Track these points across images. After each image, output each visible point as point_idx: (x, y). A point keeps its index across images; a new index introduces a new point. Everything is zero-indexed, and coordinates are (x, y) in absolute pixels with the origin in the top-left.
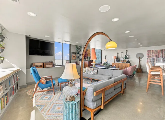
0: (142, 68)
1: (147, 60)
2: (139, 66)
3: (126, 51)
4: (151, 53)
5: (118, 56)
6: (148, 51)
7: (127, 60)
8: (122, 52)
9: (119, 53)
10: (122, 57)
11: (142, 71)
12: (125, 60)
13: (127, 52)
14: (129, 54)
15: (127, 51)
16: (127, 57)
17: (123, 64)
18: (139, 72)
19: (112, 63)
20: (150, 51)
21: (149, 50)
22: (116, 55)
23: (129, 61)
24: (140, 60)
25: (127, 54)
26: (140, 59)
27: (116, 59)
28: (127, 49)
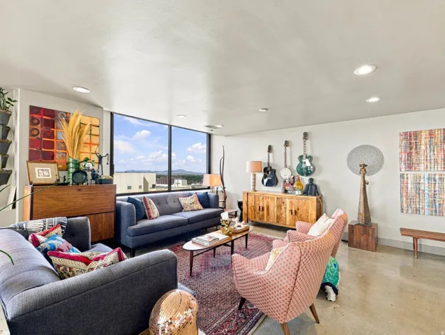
0: (374, 221)
1: (402, 183)
2: (362, 211)
3: (302, 136)
4: (423, 147)
5: (271, 161)
6: (406, 134)
7: (305, 180)
8: (287, 144)
9: (274, 149)
10: (288, 164)
11: (377, 239)
12: (299, 180)
13: (308, 142)
14: (315, 154)
15: (306, 135)
16: (308, 164)
17: (288, 202)
18: (359, 246)
19: (244, 193)
20: (416, 135)
21: (412, 129)
22: (263, 157)
23: (316, 186)
24: (365, 183)
25: (309, 153)
26: (367, 178)
27: (260, 176)
28: (306, 129)
